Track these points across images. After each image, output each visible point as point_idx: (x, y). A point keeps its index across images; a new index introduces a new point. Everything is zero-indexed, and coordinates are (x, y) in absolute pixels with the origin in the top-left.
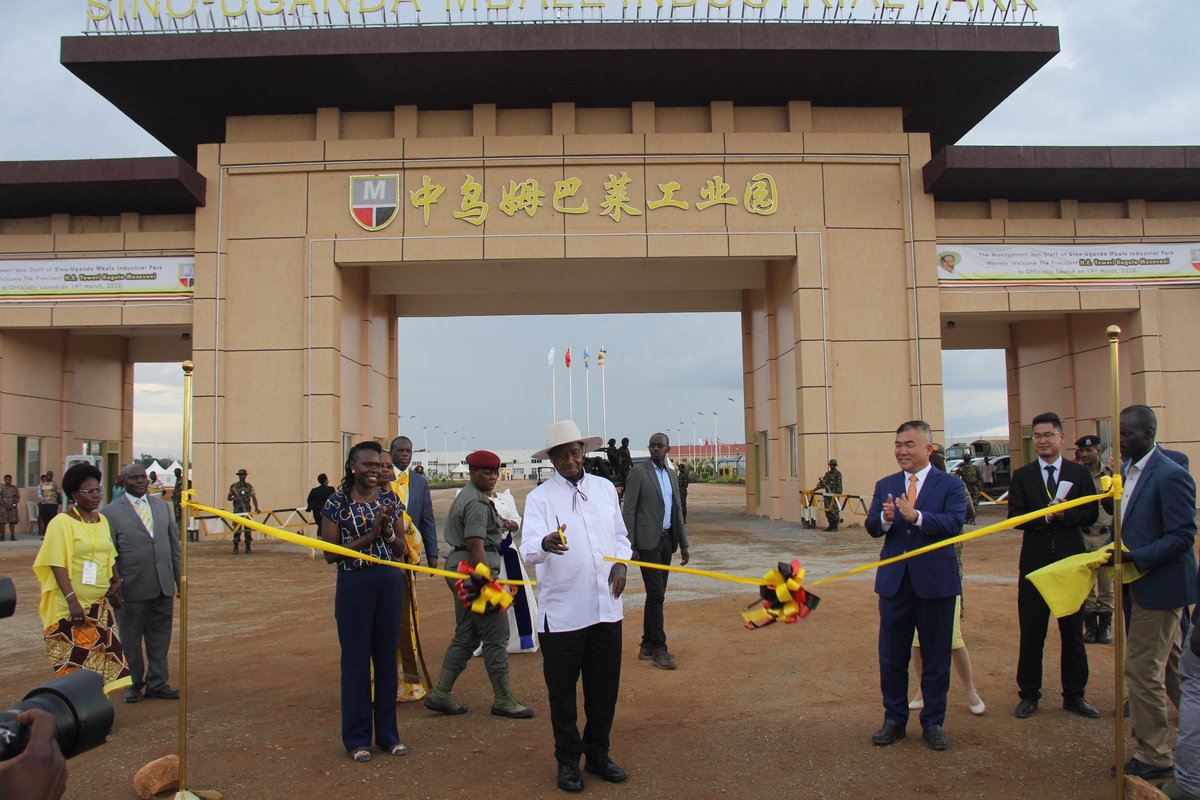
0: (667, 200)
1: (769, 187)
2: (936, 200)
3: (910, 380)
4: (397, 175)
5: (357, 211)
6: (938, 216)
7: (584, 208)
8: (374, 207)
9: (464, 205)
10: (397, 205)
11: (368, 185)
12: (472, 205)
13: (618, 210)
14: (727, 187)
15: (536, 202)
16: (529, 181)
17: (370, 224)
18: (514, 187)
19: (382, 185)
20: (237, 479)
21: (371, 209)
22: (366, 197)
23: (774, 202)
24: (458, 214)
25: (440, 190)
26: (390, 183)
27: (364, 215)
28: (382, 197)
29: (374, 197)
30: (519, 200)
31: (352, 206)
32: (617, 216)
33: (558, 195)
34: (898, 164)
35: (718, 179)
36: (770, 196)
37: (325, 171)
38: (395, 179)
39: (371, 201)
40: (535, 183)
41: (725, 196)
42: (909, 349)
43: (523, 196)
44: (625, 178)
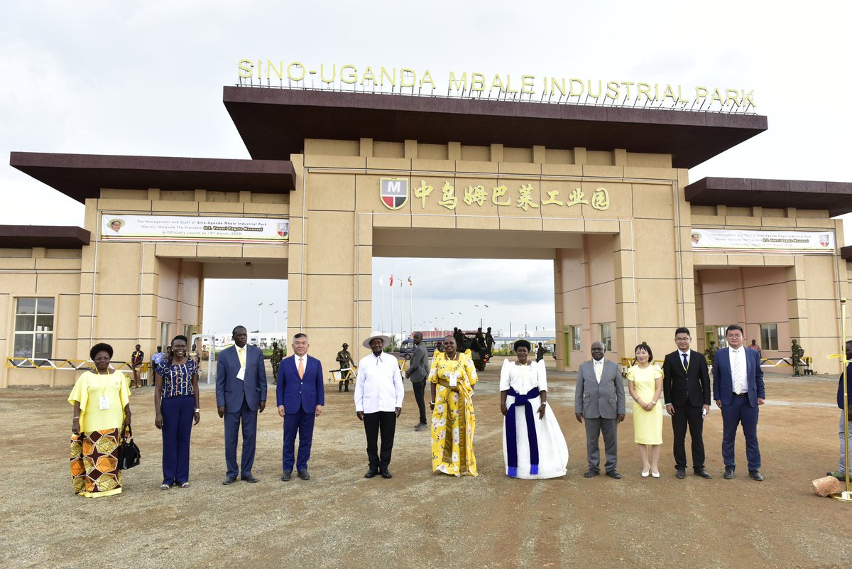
0: (552, 200)
1: (605, 195)
2: (691, 204)
3: (677, 300)
4: (407, 179)
5: (384, 198)
6: (692, 214)
7: (509, 203)
8: (394, 196)
9: (445, 199)
10: (407, 196)
11: (391, 184)
12: (448, 198)
13: (526, 204)
14: (583, 194)
15: (483, 198)
16: (479, 187)
17: (392, 206)
18: (471, 190)
19: (398, 184)
20: (342, 349)
21: (392, 198)
22: (389, 190)
23: (608, 203)
24: (441, 203)
25: (431, 189)
26: (403, 184)
27: (389, 200)
28: (399, 191)
29: (394, 190)
30: (474, 197)
31: (382, 195)
32: (526, 208)
33: (495, 195)
34: (671, 185)
35: (579, 190)
36: (605, 200)
37: (366, 174)
38: (406, 181)
39: (392, 193)
40: (482, 188)
41: (581, 199)
42: (677, 283)
43: (476, 195)
44: (530, 188)
